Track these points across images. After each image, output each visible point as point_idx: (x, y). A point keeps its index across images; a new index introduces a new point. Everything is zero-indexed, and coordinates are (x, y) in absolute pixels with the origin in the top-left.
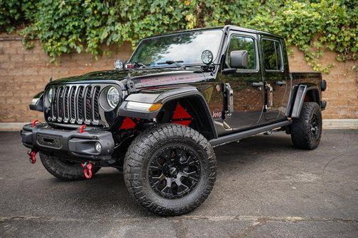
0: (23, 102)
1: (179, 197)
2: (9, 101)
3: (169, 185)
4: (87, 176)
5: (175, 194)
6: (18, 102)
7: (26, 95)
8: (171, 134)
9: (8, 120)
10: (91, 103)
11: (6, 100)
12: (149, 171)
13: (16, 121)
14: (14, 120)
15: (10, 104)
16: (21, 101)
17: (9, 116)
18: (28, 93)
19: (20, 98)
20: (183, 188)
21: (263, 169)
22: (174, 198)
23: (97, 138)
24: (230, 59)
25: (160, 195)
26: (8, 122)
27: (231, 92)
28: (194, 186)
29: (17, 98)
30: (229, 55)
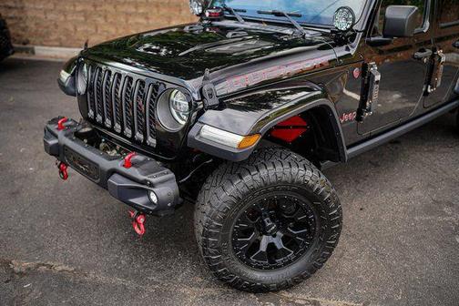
0: (69, 18)
1: (278, 267)
2: (51, 16)
3: (263, 248)
4: (138, 231)
5: (272, 262)
6: (62, 18)
7: (72, 8)
8: (273, 179)
9: (50, 43)
10: (144, 103)
11: (45, 13)
12: (234, 232)
13: (61, 46)
14: (57, 43)
15: (51, 21)
16: (65, 16)
17: (52, 38)
18: (75, 6)
19: (64, 13)
20: (285, 253)
21: (408, 185)
22: (270, 268)
23: (152, 185)
24: (385, 20)
25: (249, 265)
26: (51, 46)
27: (378, 78)
28: (302, 252)
29: (60, 11)
30: (383, 13)
